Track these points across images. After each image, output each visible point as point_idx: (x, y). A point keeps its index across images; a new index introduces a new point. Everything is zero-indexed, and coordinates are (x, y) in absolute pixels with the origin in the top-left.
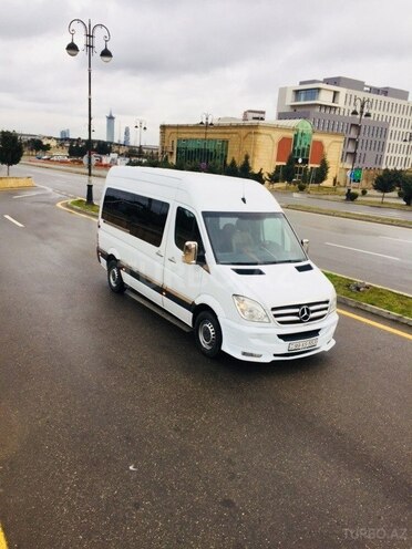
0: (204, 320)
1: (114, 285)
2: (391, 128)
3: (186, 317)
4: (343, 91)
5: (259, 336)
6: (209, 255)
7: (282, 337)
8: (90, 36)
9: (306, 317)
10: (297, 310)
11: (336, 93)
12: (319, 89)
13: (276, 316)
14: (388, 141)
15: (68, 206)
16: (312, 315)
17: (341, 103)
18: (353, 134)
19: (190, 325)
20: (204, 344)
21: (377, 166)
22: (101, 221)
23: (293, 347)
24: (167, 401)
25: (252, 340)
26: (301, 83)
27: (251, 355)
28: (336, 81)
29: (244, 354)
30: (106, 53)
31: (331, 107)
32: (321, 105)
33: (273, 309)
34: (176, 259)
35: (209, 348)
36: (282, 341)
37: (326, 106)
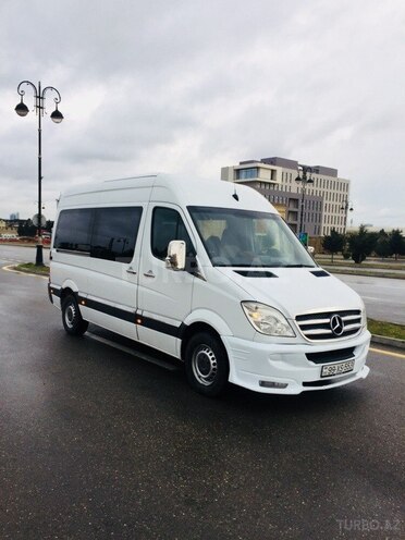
0: (199, 345)
1: (70, 326)
2: (325, 202)
3: (172, 346)
4: (279, 170)
5: (283, 356)
6: (202, 258)
7: (313, 357)
8: (40, 107)
9: (339, 330)
10: (327, 321)
11: (273, 172)
12: (258, 168)
13: (303, 327)
14: (324, 213)
15: (15, 268)
16: (346, 328)
17: (278, 180)
18: (292, 208)
19: (178, 356)
20: (201, 378)
21: (317, 236)
22: (54, 251)
23: (326, 371)
24: (163, 459)
25: (273, 363)
26: (241, 163)
27: (273, 385)
28: (272, 161)
29: (263, 384)
30: (57, 115)
31: (270, 184)
32: (261, 182)
33: (299, 318)
34: (155, 273)
35: (207, 383)
36: (312, 363)
37: (265, 183)
